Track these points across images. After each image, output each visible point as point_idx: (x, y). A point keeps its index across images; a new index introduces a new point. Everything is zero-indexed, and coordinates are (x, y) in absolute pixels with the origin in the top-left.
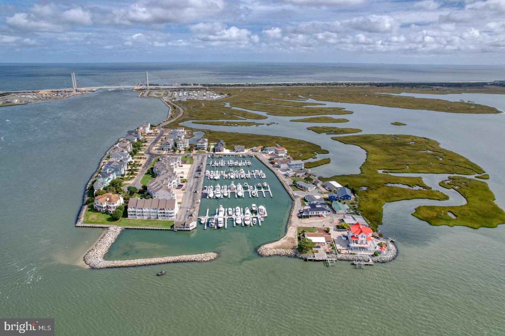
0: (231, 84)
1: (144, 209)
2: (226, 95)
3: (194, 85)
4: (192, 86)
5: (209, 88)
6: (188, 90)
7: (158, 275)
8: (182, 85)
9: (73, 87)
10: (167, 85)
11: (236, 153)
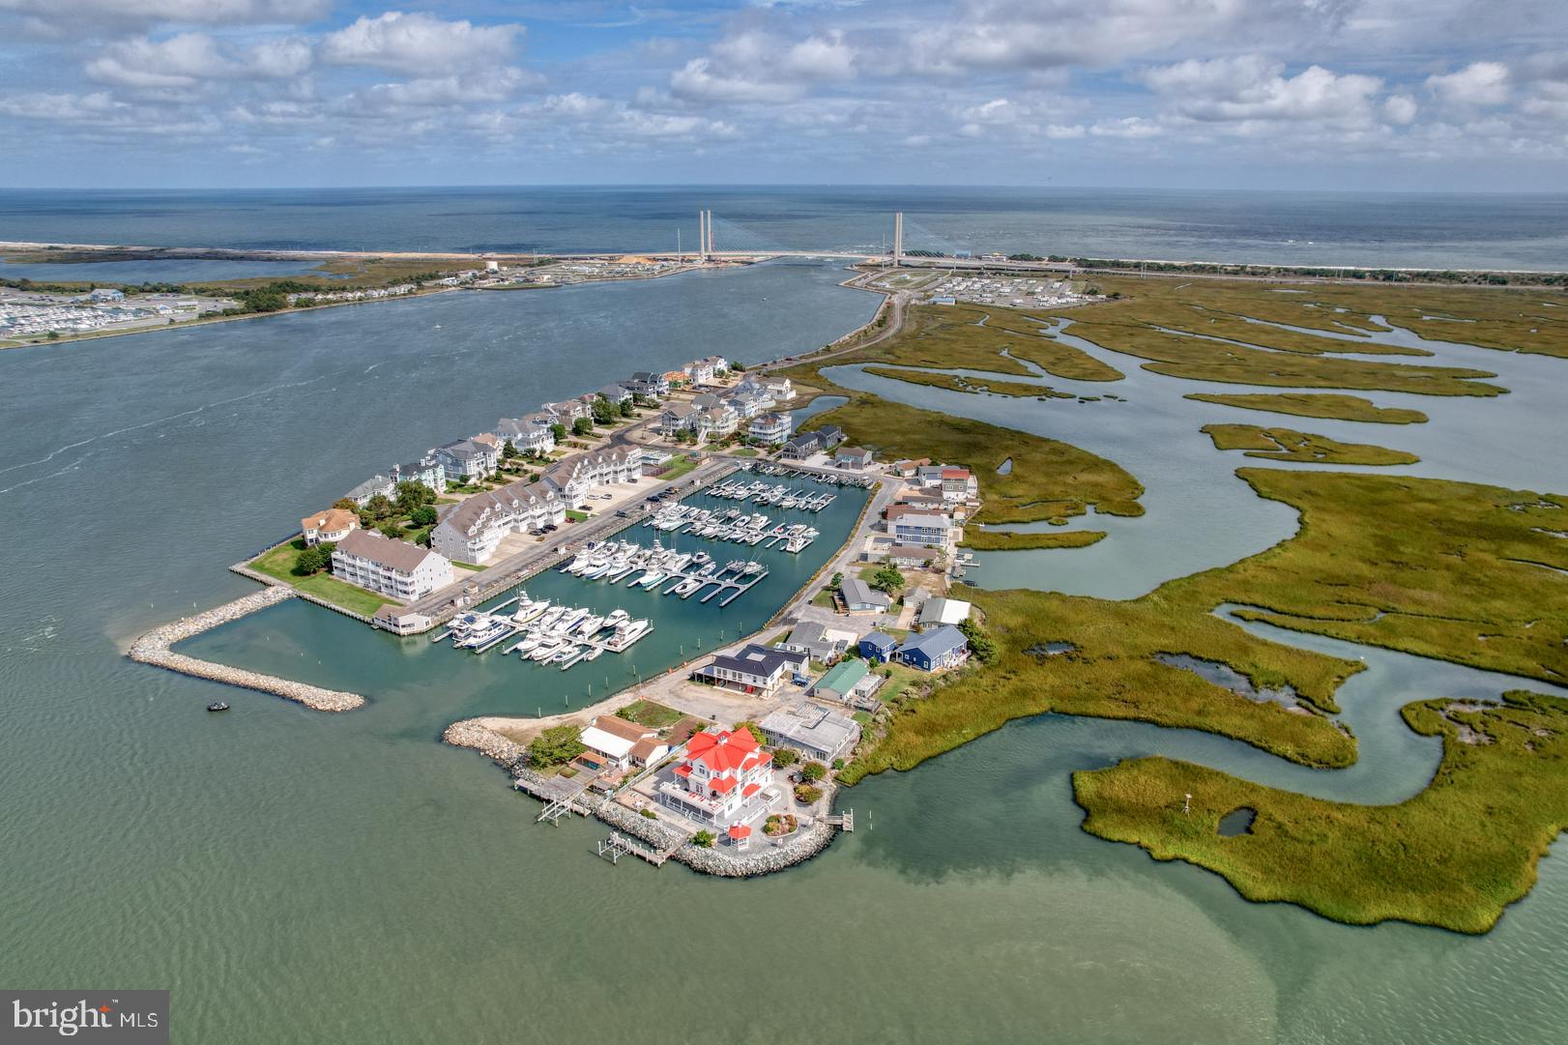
0: (1177, 263)
1: (361, 560)
2: (1104, 296)
3: (1053, 259)
4: (1045, 264)
5: (1085, 271)
6: (1005, 274)
7: (209, 710)
8: (1013, 258)
9: (700, 250)
10: (966, 257)
11: (837, 469)
